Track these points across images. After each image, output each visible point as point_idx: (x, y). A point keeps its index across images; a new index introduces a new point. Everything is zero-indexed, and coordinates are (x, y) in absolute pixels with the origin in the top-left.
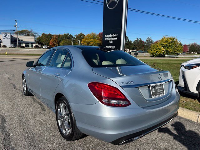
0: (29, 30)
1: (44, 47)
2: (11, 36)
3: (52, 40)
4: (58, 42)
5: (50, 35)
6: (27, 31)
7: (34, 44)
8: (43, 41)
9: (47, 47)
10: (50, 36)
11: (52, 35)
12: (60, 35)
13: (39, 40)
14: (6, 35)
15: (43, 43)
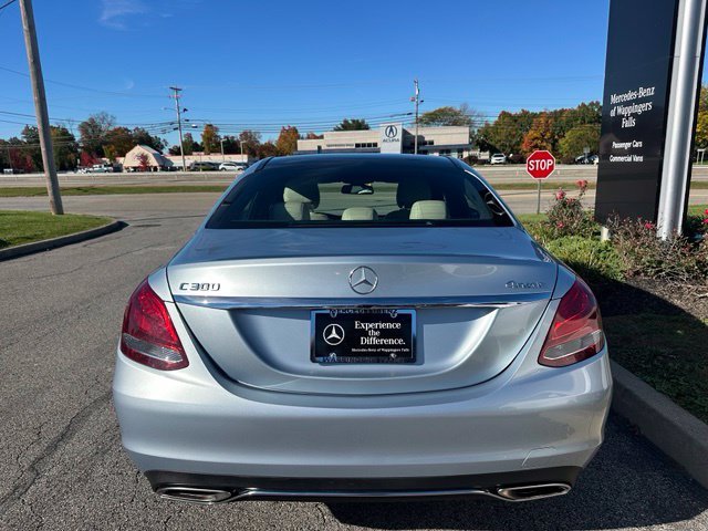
0: (458, 108)
1: (494, 160)
2: (405, 132)
3: (531, 132)
4: (553, 136)
5: (525, 113)
6: (450, 110)
7: (468, 150)
8: (498, 138)
9: (503, 159)
10: (525, 120)
11: (535, 115)
12: (562, 111)
13: (485, 136)
14: (391, 130)
15: (498, 147)
